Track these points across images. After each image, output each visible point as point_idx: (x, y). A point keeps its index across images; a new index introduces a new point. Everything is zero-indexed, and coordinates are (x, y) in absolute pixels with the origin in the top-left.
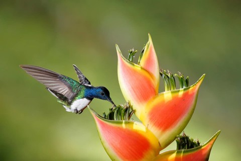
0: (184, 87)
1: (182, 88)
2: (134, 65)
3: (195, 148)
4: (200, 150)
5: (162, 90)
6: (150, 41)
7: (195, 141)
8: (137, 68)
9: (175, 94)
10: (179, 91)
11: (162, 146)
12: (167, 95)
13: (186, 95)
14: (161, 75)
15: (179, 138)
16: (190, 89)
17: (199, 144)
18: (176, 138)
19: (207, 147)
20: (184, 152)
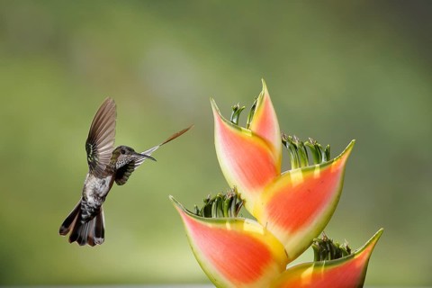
0: (323, 161)
1: (319, 162)
2: (240, 130)
3: (343, 257)
4: (351, 260)
6: (265, 90)
7: (343, 246)
8: (247, 134)
9: (308, 174)
10: (314, 168)
11: (291, 256)
12: (296, 176)
13: (326, 176)
14: (284, 143)
15: (317, 243)
16: (334, 163)
17: (349, 250)
18: (312, 242)
19: (364, 255)
20: (326, 265)
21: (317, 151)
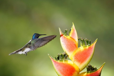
0: (89, 45)
2: (67, 36)
3: (95, 70)
4: (97, 71)
5: (79, 46)
6: (73, 25)
7: (95, 67)
8: (68, 37)
9: (85, 48)
10: (86, 46)
11: (80, 70)
12: (82, 48)
13: (90, 48)
14: (79, 40)
15: (87, 67)
16: (92, 45)
17: (96, 68)
19: (100, 69)
20: (90, 72)
21: (88, 42)
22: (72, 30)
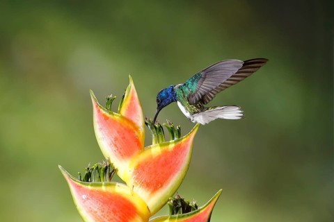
0: (176, 139)
1: (173, 139)
2: (113, 115)
3: (192, 212)
4: (197, 214)
5: (148, 143)
6: (132, 85)
7: (192, 203)
8: (116, 117)
9: (165, 148)
10: (169, 144)
11: (152, 211)
12: (155, 150)
13: (179, 150)
14: (146, 124)
15: (172, 201)
16: (183, 140)
17: (196, 207)
18: (169, 200)
19: (208, 209)
20: (179, 217)
21: (172, 131)
22: (127, 96)
